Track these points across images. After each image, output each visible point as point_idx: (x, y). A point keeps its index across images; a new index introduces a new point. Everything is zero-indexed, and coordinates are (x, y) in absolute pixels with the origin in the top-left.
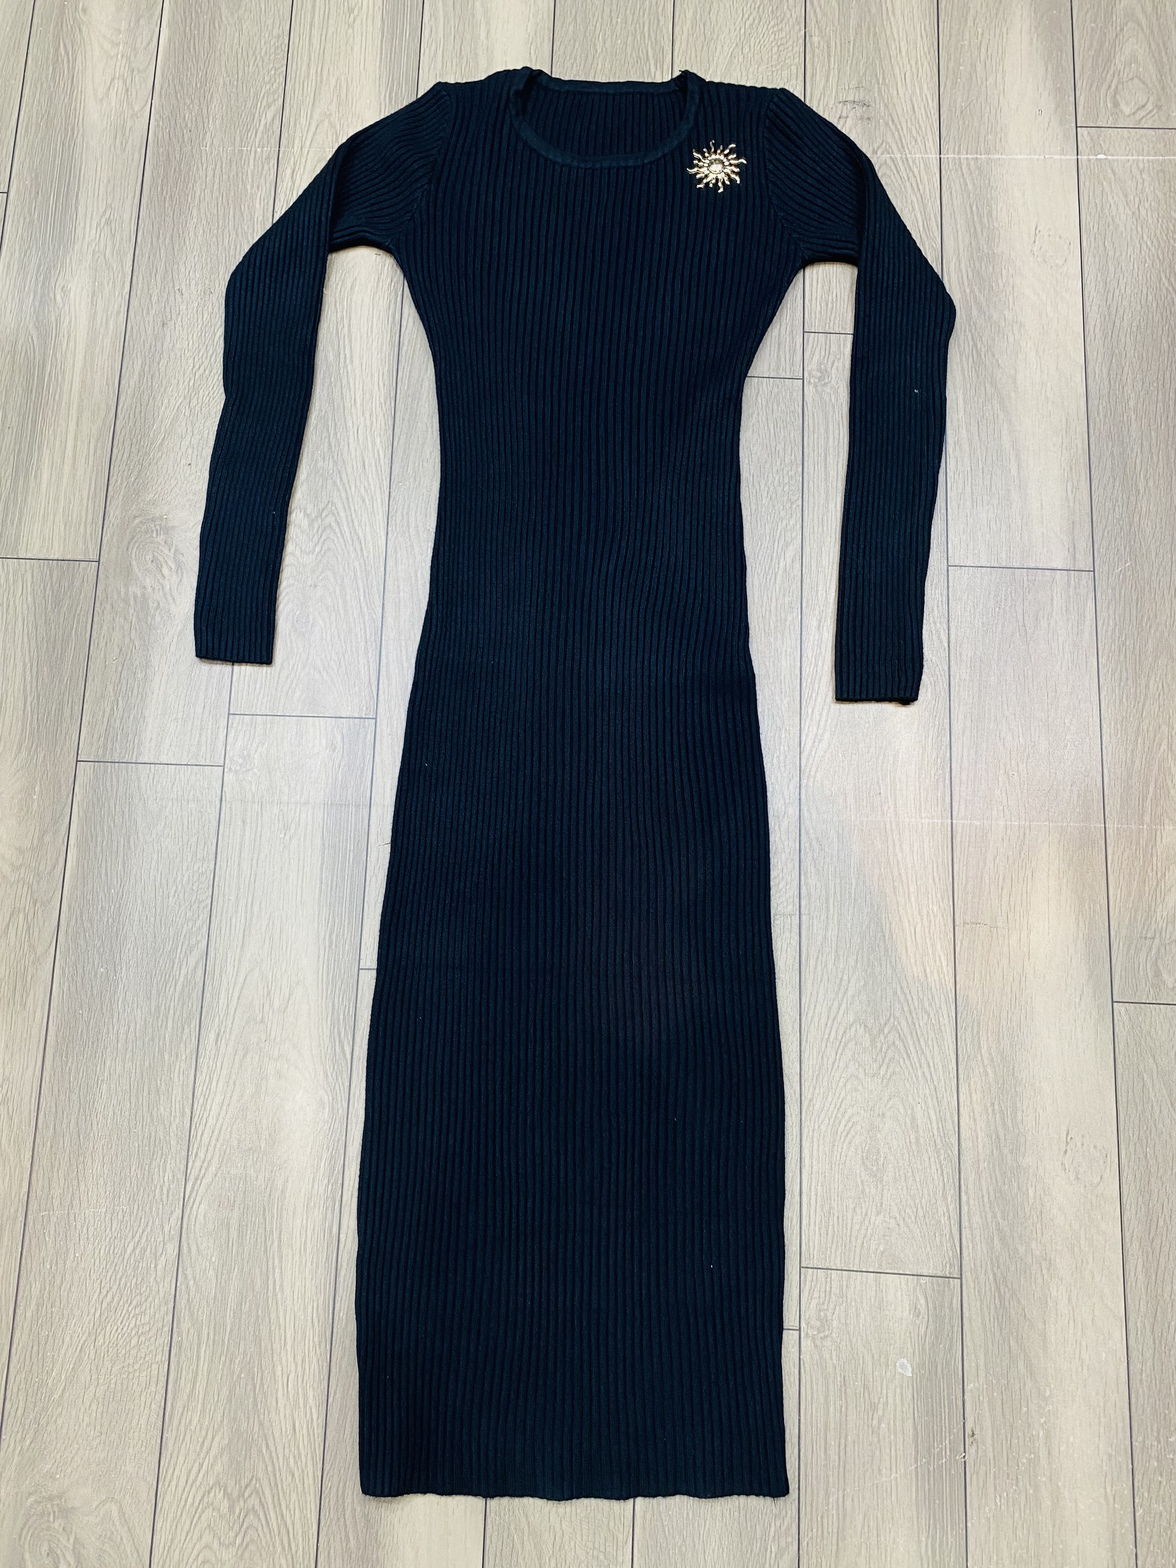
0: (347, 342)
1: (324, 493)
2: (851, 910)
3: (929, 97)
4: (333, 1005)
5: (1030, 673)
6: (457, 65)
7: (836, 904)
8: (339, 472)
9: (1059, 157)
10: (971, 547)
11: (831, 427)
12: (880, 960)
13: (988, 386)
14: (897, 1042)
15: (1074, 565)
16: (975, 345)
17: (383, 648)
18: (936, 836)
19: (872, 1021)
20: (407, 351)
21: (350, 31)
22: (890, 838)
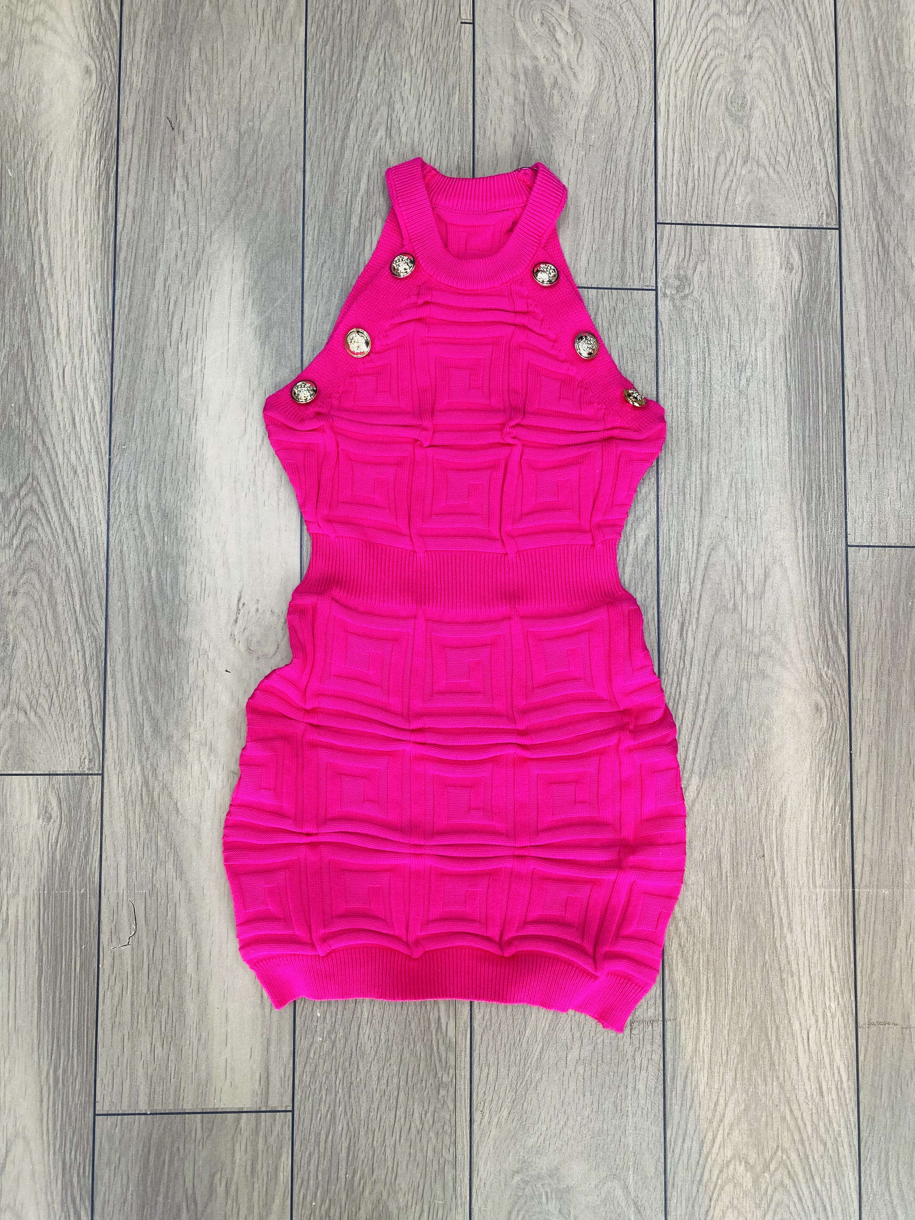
0: (43, 246)
1: (22, 463)
2: (728, 1012)
4: (64, 1164)
8: (41, 432)
11: (693, 357)
12: (765, 1076)
13: (898, 295)
14: (787, 1181)
16: (881, 237)
19: (754, 1156)
20: (126, 258)
22: (776, 915)
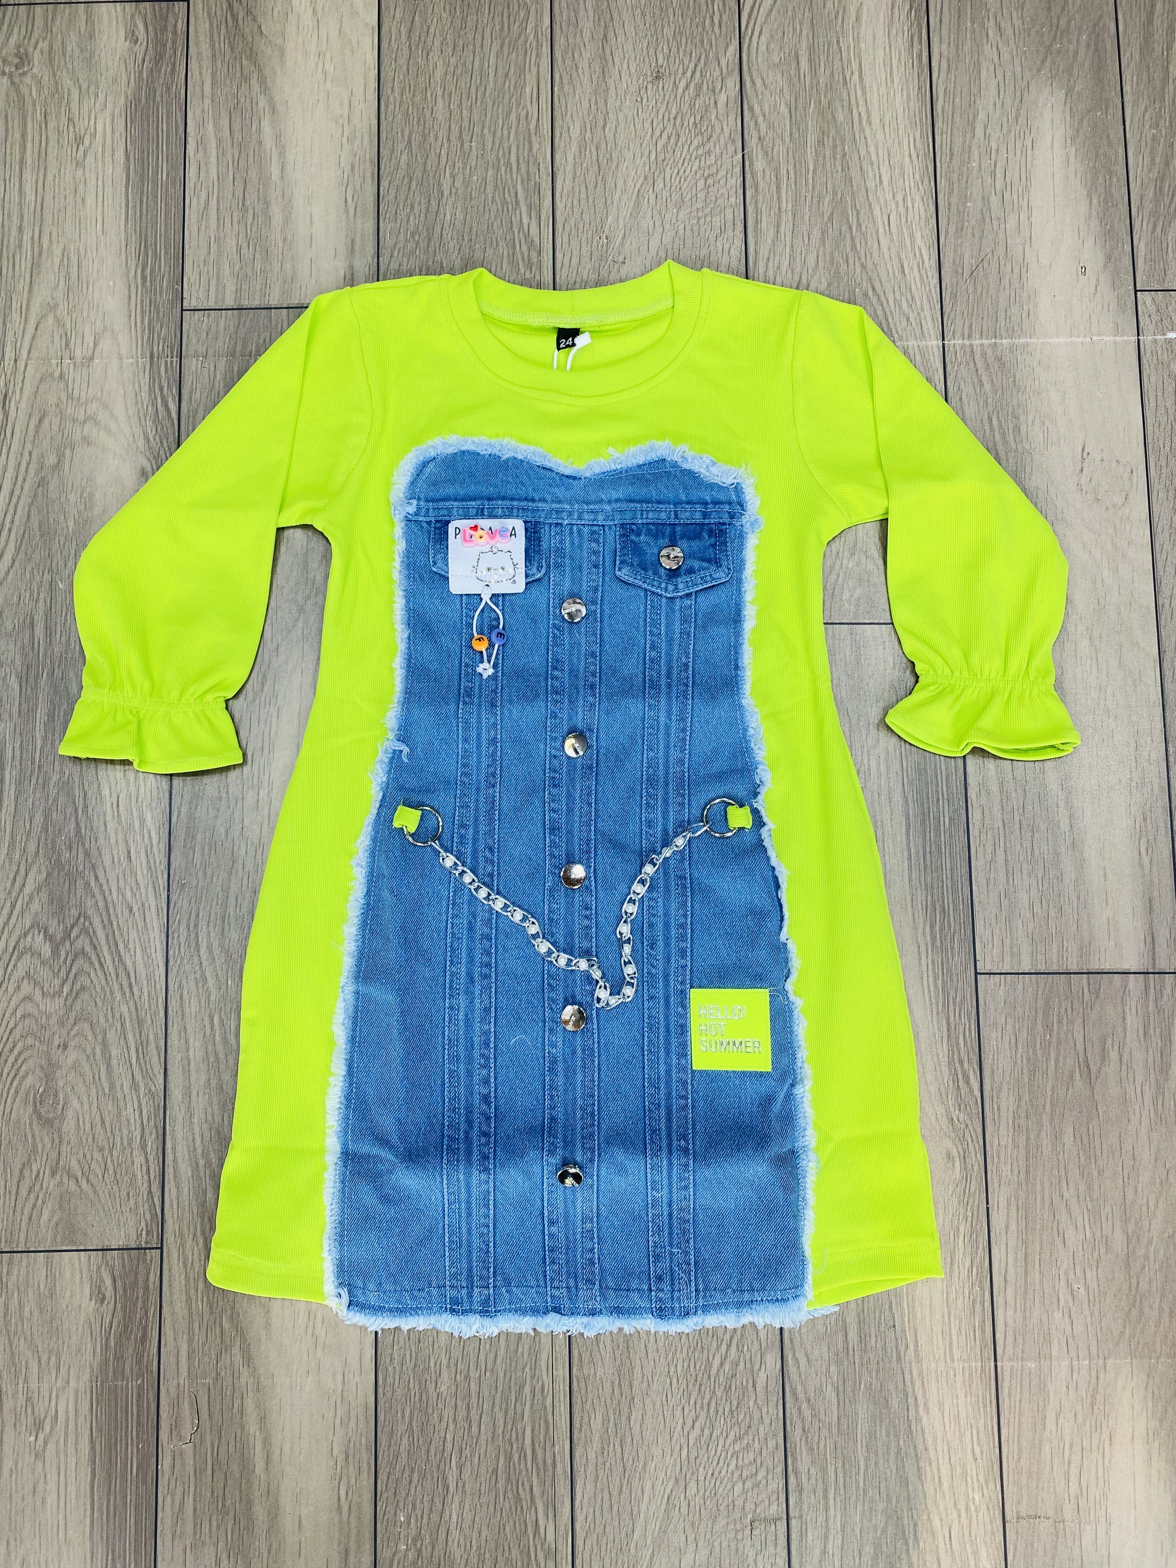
3: (924, 251)
5: (1097, 1132)
6: (239, 222)
7: (838, 1499)
9: (1112, 338)
10: (1008, 941)
15: (1154, 967)
17: (168, 1138)
18: (974, 1387)
21: (80, 172)
